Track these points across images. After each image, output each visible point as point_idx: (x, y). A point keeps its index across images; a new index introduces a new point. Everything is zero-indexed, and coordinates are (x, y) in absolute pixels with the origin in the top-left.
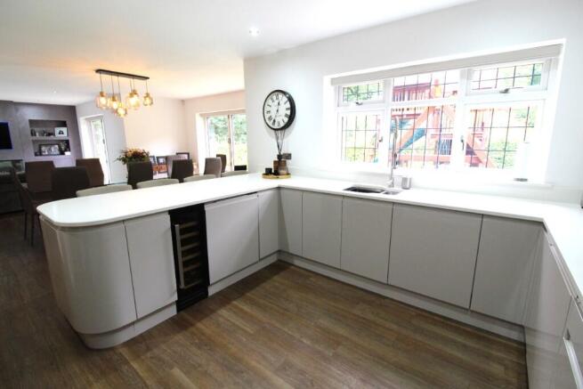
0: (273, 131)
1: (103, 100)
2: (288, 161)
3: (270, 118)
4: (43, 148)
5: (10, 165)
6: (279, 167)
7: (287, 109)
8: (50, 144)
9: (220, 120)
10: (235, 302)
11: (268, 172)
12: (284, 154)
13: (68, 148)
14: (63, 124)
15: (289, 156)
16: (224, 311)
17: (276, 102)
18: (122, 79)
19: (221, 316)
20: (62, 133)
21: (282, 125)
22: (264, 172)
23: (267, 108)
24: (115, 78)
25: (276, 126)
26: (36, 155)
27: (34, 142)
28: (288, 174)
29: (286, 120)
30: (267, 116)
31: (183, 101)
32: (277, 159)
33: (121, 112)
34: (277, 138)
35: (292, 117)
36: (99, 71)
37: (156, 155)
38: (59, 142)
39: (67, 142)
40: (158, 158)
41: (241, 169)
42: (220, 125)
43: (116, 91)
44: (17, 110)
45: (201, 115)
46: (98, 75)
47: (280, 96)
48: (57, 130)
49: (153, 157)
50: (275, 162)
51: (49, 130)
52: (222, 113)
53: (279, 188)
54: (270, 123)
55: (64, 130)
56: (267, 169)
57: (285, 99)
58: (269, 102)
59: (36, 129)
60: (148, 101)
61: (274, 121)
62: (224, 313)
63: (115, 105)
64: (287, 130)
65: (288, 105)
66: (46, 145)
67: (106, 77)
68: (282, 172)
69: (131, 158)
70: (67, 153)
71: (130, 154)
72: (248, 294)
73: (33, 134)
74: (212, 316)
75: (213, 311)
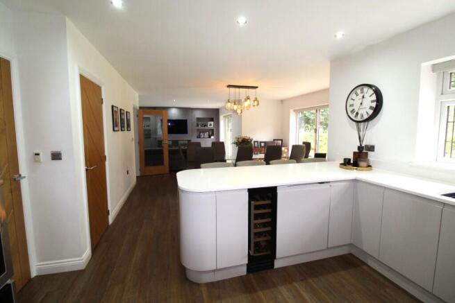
0: (354, 123)
1: (229, 105)
2: (370, 154)
3: (353, 111)
4: (201, 134)
5: (187, 142)
6: (359, 158)
7: (372, 101)
8: (204, 132)
9: (312, 113)
10: (296, 284)
11: (346, 163)
12: (366, 146)
13: (212, 135)
14: (212, 120)
15: (371, 148)
16: (284, 289)
17: (361, 95)
18: (241, 90)
19: (280, 293)
20: (211, 125)
21: (366, 117)
22: (342, 162)
23: (350, 102)
24: (237, 90)
25: (359, 119)
26: (197, 137)
27: (198, 130)
28: (369, 166)
29: (371, 112)
30: (350, 109)
31: (282, 101)
32: (356, 150)
33: (239, 111)
34: (359, 130)
35: (377, 110)
36: (229, 86)
37: (259, 141)
38: (208, 130)
39: (213, 130)
40: (261, 142)
41: (320, 156)
42: (312, 117)
43: (237, 98)
44: (192, 112)
45: (295, 111)
46: (228, 89)
47: (366, 89)
48: (209, 123)
49: (257, 142)
50: (355, 153)
51: (205, 123)
52: (312, 108)
53: (355, 181)
54: (353, 116)
55: (212, 123)
56: (345, 159)
57: (371, 92)
58: (353, 96)
59: (199, 123)
60: (256, 103)
61: (357, 113)
62: (284, 292)
63: (235, 107)
64: (371, 122)
65: (374, 97)
66: (203, 132)
67: (232, 90)
68: (362, 164)
69: (240, 143)
70: (212, 137)
71: (240, 140)
72: (310, 281)
73: (197, 126)
74: (273, 289)
75: (275, 285)
